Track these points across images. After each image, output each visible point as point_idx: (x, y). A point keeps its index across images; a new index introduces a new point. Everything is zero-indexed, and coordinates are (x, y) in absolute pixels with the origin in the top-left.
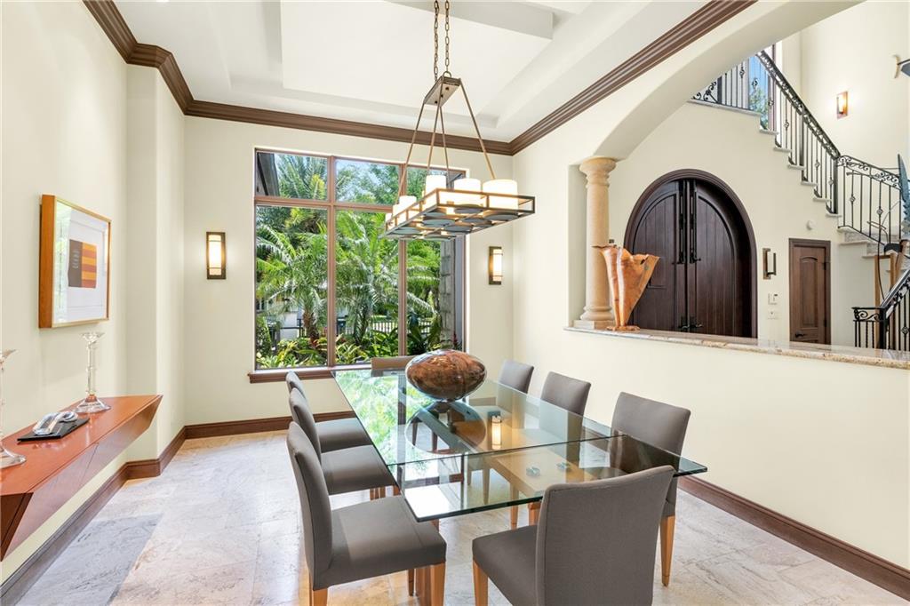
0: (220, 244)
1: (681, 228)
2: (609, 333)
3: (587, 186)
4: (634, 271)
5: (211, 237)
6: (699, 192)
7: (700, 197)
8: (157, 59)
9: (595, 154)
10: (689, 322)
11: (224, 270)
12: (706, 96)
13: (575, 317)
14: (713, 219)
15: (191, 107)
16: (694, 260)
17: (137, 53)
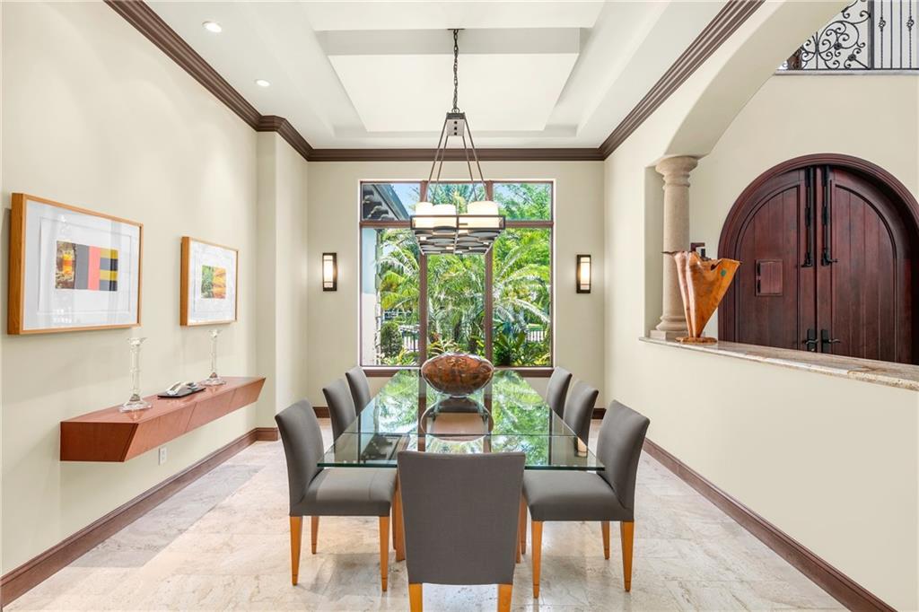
0: (332, 262)
1: (808, 225)
2: (677, 344)
3: (664, 188)
4: (704, 277)
5: (326, 257)
6: (836, 179)
7: (837, 186)
8: (276, 125)
9: (666, 154)
10: (819, 336)
11: (335, 283)
12: (848, 62)
13: (651, 327)
14: (860, 211)
15: (312, 155)
16: (826, 261)
17: (263, 124)
